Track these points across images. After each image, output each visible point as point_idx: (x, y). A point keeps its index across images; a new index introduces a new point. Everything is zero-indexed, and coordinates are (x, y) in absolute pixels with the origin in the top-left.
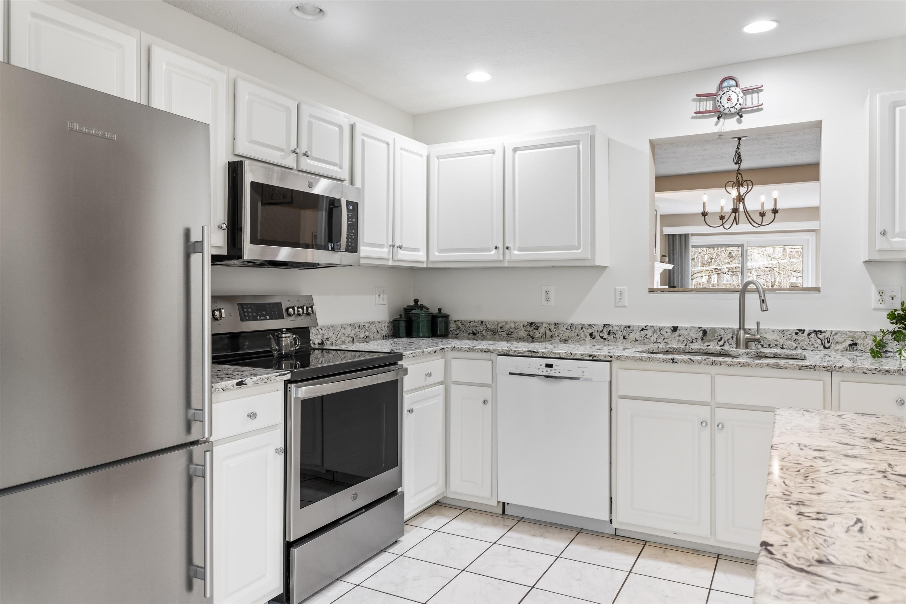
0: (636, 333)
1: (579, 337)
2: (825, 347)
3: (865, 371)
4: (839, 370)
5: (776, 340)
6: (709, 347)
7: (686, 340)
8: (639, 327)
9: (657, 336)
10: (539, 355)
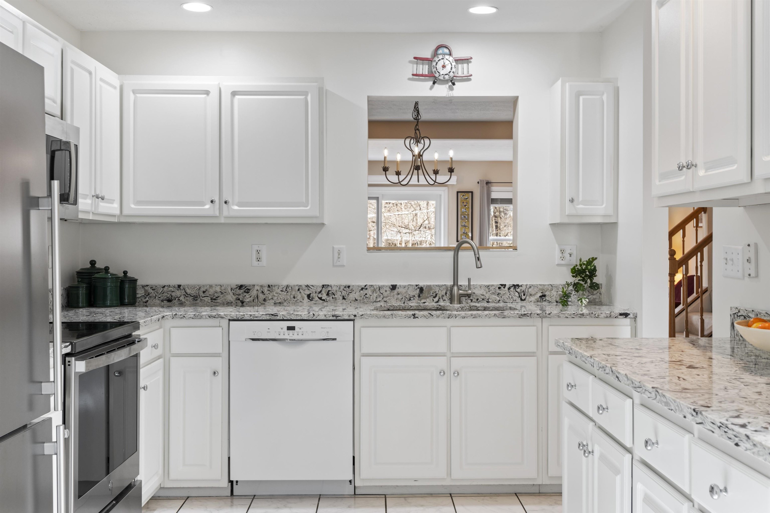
0: (355, 293)
1: (295, 300)
2: (522, 300)
3: (567, 316)
4: (548, 316)
5: (483, 295)
6: (426, 304)
7: (404, 298)
8: (359, 286)
9: (377, 294)
10: (278, 318)
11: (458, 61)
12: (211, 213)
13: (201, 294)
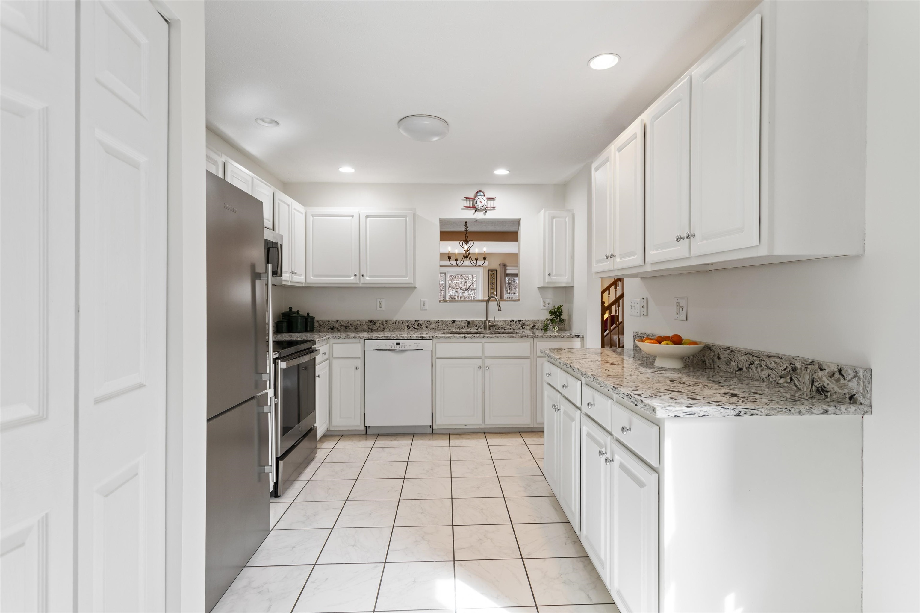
0: (433, 325)
1: (400, 328)
2: (523, 328)
3: (547, 336)
4: (537, 337)
5: (502, 326)
6: (471, 330)
7: (459, 327)
8: (435, 321)
9: (445, 325)
10: (391, 338)
11: (488, 199)
12: (354, 281)
13: (349, 325)
